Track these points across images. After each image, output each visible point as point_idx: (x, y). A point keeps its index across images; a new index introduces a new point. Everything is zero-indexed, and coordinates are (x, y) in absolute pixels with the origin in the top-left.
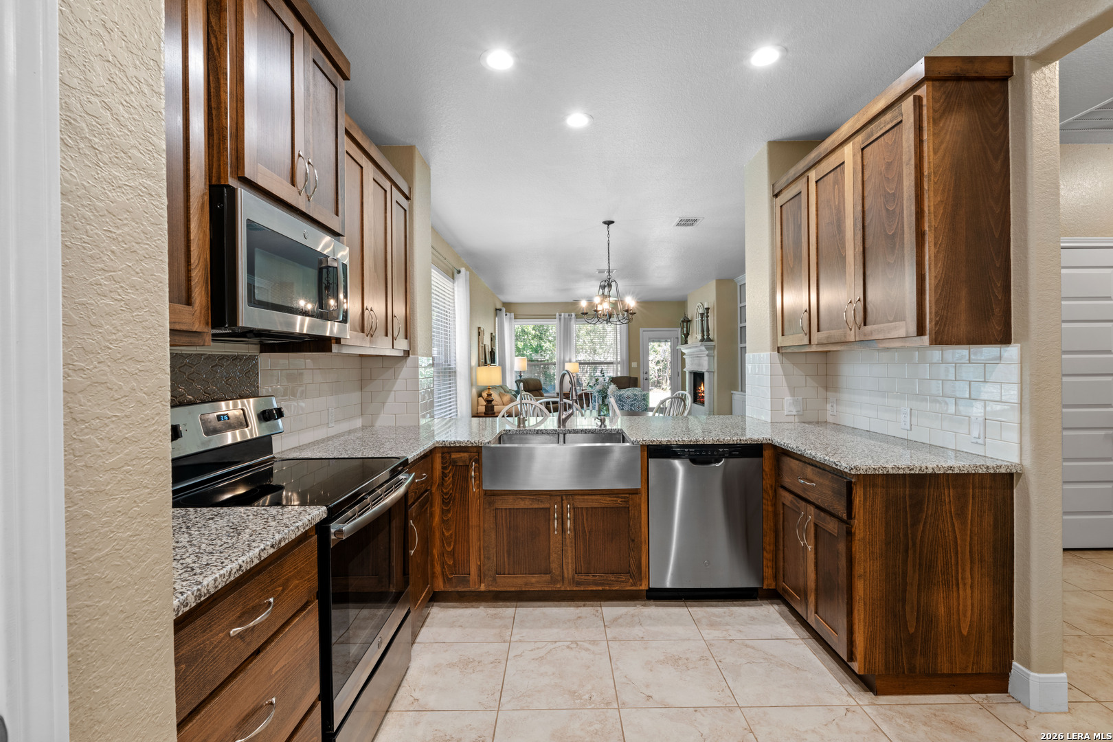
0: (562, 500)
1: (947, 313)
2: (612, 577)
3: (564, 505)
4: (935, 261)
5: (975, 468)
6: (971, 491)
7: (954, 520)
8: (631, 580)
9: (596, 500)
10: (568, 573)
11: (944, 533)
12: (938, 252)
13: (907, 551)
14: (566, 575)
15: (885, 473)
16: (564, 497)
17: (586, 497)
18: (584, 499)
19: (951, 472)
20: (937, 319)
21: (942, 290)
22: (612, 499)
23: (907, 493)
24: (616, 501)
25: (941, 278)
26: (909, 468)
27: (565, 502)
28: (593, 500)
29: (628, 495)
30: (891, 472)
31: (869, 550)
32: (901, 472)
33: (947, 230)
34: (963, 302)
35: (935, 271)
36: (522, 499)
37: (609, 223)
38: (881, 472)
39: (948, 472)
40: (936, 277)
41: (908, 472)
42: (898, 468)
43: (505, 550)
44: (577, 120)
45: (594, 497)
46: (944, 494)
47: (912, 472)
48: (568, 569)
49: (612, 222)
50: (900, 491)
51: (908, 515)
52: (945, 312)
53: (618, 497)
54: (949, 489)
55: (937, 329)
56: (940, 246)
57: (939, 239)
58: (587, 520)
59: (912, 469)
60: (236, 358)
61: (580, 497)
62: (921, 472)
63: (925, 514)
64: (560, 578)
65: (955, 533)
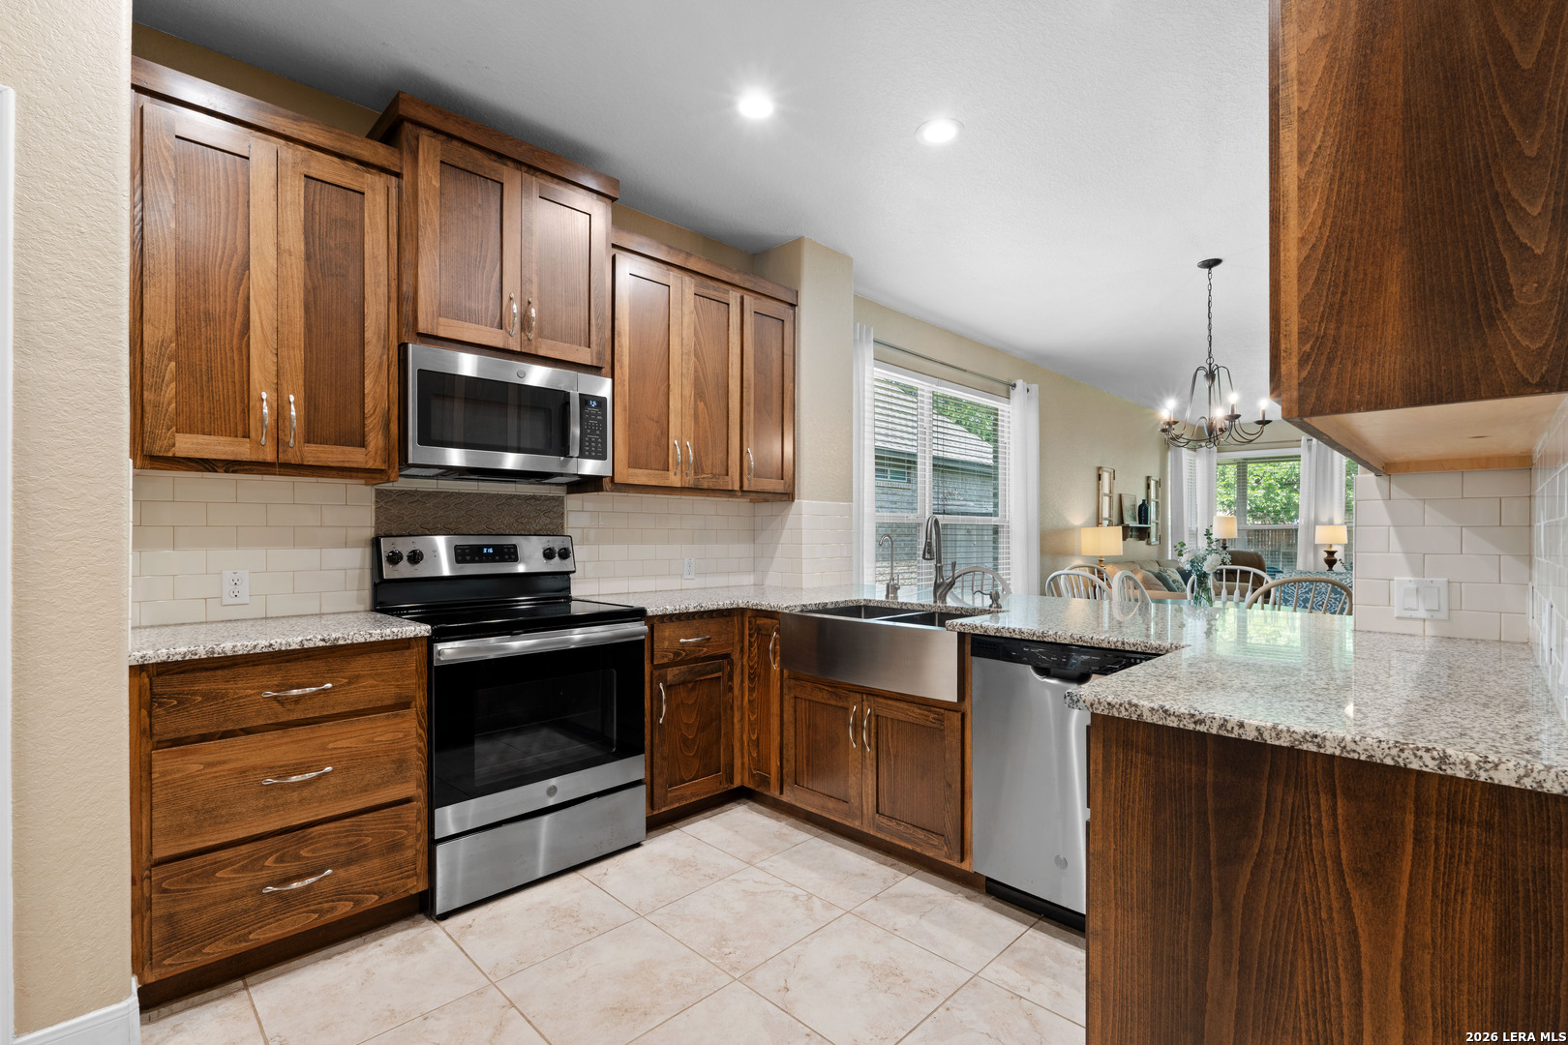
0: (863, 701)
1: (1338, 328)
2: (921, 835)
3: (865, 709)
4: (1300, 198)
5: (1394, 752)
6: (1410, 818)
7: (1350, 883)
8: (946, 848)
9: (902, 708)
10: (868, 809)
11: (1317, 911)
12: (1309, 174)
13: (1207, 917)
14: (865, 811)
15: (1134, 717)
16: (865, 697)
17: (890, 702)
18: (887, 704)
19: (1314, 749)
20: (1307, 347)
21: (1322, 270)
22: (922, 712)
23: (1210, 777)
24: (926, 716)
25: (1319, 239)
26: (1193, 716)
27: (865, 703)
28: (898, 708)
29: (942, 711)
30: (1148, 718)
31: (1115, 883)
32: (1172, 723)
33: (1338, 108)
34: (1394, 288)
35: (1300, 225)
36: (821, 690)
37: (1211, 264)
38: (1124, 714)
39: (1304, 747)
40: (1302, 240)
41: (1191, 727)
42: (1166, 711)
43: (805, 755)
44: (940, 132)
45: (898, 704)
46: (1319, 806)
47: (1202, 728)
48: (867, 802)
49: (1217, 262)
50: (1190, 770)
51: (1212, 835)
52: (1332, 326)
53: (930, 711)
54: (1334, 796)
55: (1304, 374)
56: (1316, 155)
57: (1313, 139)
58: (892, 736)
59: (1201, 722)
60: (534, 498)
61: (882, 700)
62: (1223, 733)
63: (1257, 844)
64: (859, 813)
65: (1353, 919)
